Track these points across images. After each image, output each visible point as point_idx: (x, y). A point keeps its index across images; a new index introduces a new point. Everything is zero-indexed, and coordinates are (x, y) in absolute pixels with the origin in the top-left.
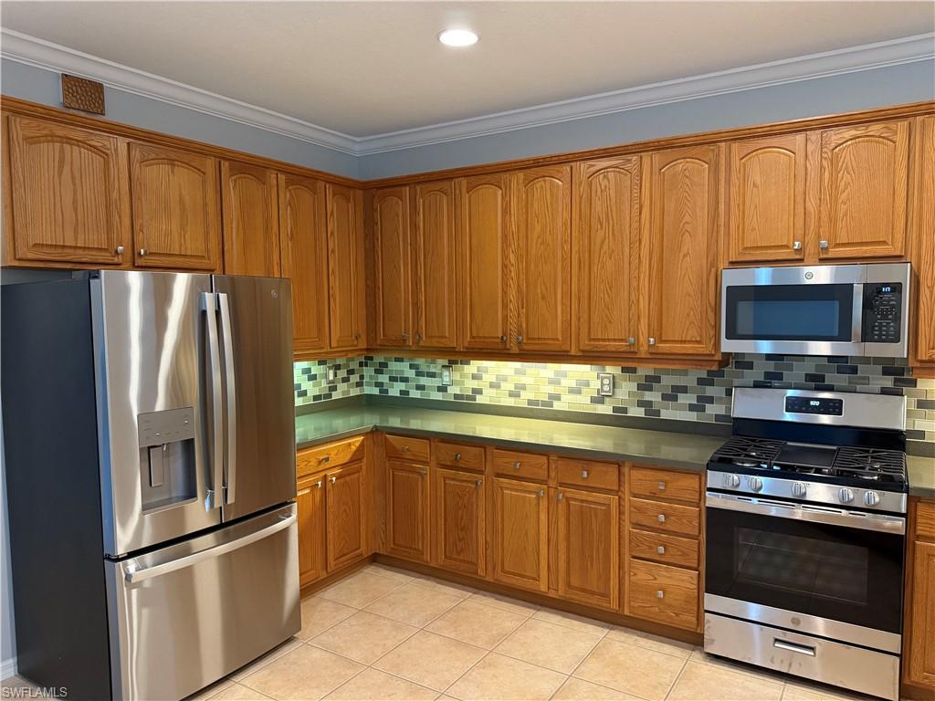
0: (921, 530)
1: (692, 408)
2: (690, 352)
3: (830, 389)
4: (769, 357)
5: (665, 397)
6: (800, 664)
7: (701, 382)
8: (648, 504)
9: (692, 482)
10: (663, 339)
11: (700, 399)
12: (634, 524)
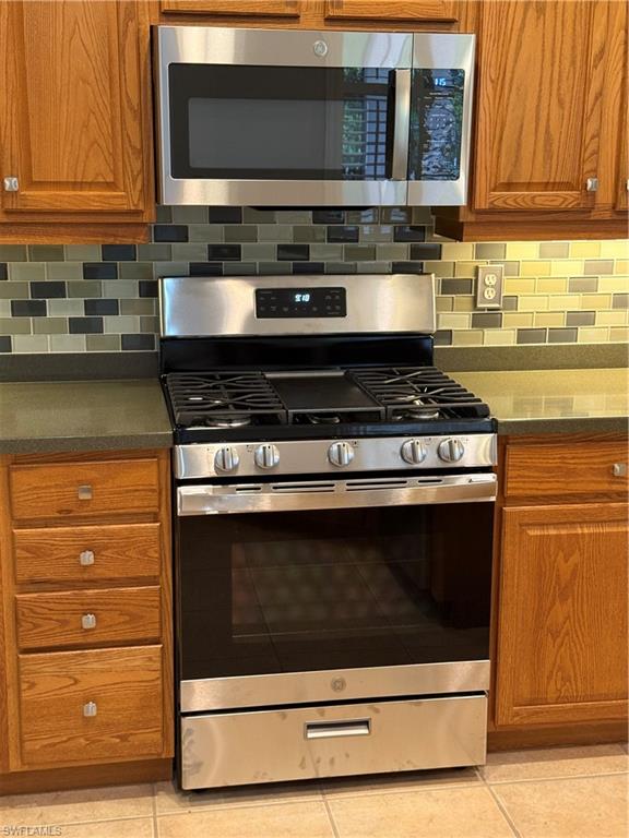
0: (512, 488)
1: (76, 326)
2: (95, 206)
3: (318, 270)
4: (217, 214)
5: (19, 309)
6: (347, 756)
7: (91, 271)
8: (54, 535)
9: (147, 474)
10: (35, 179)
11: (90, 306)
12: (23, 583)
